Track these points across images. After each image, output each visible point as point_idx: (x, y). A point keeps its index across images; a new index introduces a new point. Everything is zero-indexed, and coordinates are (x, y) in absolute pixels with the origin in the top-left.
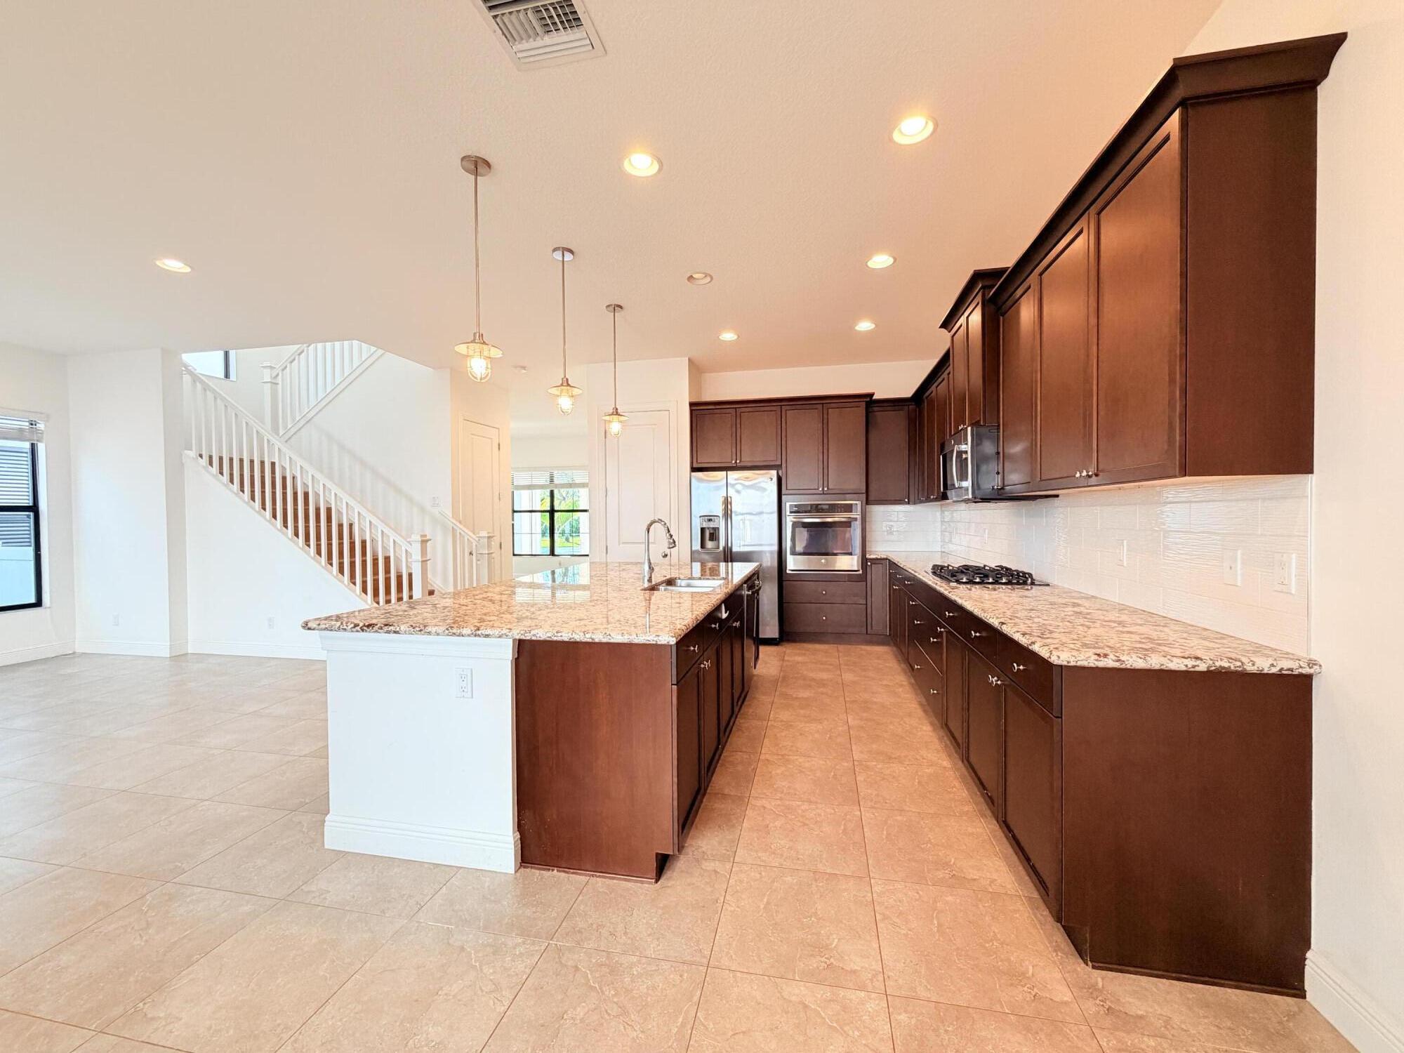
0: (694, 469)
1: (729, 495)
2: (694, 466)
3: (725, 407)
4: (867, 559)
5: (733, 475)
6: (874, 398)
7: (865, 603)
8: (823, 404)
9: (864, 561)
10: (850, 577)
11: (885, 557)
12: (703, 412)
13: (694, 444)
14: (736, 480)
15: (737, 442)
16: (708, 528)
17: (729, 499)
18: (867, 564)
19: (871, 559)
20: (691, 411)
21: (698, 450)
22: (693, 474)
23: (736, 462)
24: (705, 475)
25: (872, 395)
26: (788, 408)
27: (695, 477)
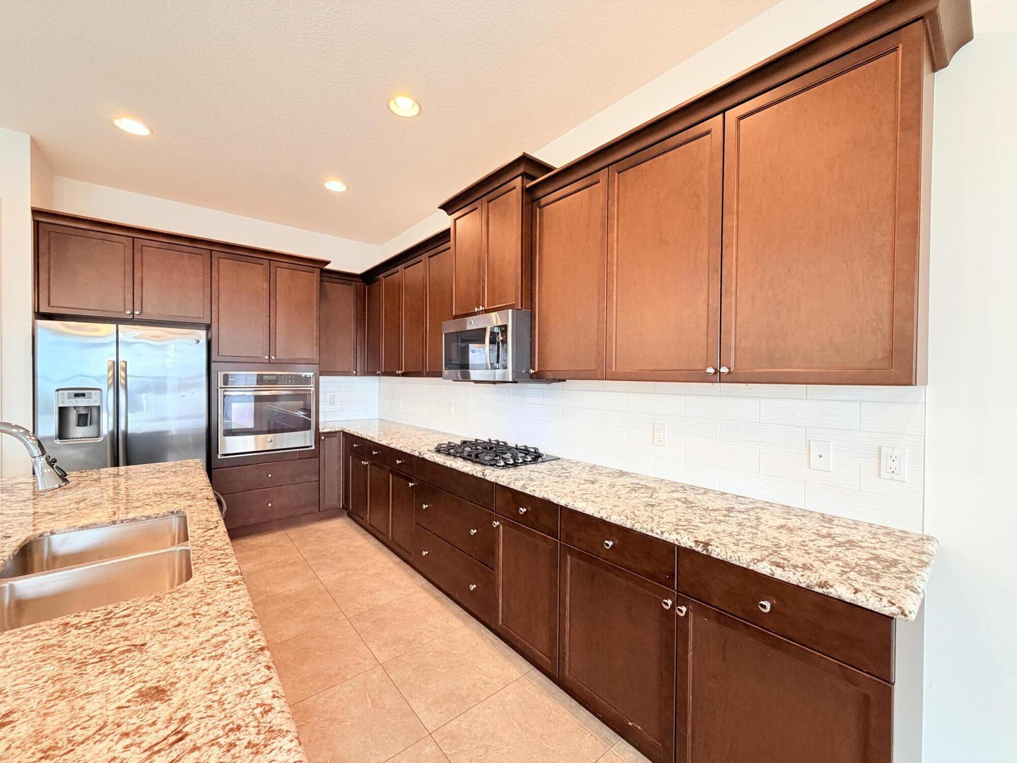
0: (40, 315)
1: (120, 359)
2: (42, 310)
3: (108, 231)
4: (320, 434)
5: (128, 332)
6: (328, 267)
7: (317, 479)
8: (270, 260)
9: (318, 435)
10: (302, 455)
11: (339, 429)
12: (59, 229)
13: (43, 277)
14: (135, 338)
15: (134, 284)
16: (75, 408)
17: (121, 364)
18: (320, 438)
19: (324, 433)
20: (37, 225)
21: (52, 285)
22: (41, 323)
23: (133, 313)
24: (67, 326)
25: (327, 263)
26: (222, 255)
27: (42, 327)
